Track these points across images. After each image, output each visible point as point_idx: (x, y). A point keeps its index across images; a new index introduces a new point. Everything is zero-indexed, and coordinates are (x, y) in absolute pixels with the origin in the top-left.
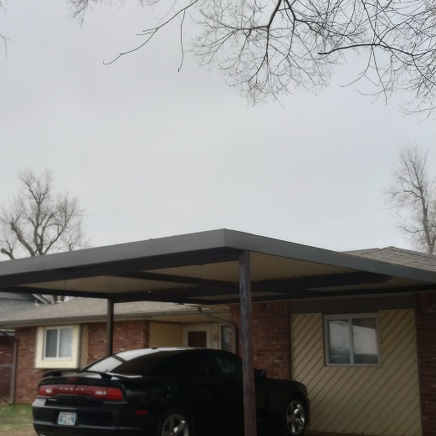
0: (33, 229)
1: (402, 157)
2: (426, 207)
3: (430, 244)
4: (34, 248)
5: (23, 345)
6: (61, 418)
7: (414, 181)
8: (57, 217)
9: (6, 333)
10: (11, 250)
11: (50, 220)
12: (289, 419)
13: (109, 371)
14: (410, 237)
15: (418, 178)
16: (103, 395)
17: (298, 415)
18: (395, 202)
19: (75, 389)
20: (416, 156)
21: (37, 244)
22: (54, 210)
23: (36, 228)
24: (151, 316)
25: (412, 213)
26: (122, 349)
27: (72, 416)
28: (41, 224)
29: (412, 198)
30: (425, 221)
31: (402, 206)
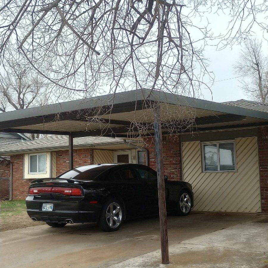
0: (17, 95)
1: (246, 45)
2: (261, 76)
3: (263, 98)
4: (19, 107)
5: (16, 166)
6: (44, 207)
7: (253, 60)
8: (32, 87)
9: (5, 158)
10: (4, 109)
11: (28, 89)
12: (181, 204)
13: (72, 178)
14: (250, 95)
15: (256, 58)
16: (69, 193)
17: (187, 202)
18: (241, 73)
19: (51, 190)
20: (255, 44)
21: (20, 105)
22: (30, 83)
23: (19, 94)
24: (95, 146)
25: (252, 80)
26: (77, 166)
27: (51, 205)
28: (22, 92)
29: (252, 70)
30: (260, 85)
31: (245, 75)
